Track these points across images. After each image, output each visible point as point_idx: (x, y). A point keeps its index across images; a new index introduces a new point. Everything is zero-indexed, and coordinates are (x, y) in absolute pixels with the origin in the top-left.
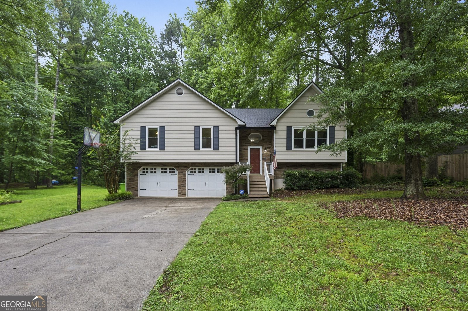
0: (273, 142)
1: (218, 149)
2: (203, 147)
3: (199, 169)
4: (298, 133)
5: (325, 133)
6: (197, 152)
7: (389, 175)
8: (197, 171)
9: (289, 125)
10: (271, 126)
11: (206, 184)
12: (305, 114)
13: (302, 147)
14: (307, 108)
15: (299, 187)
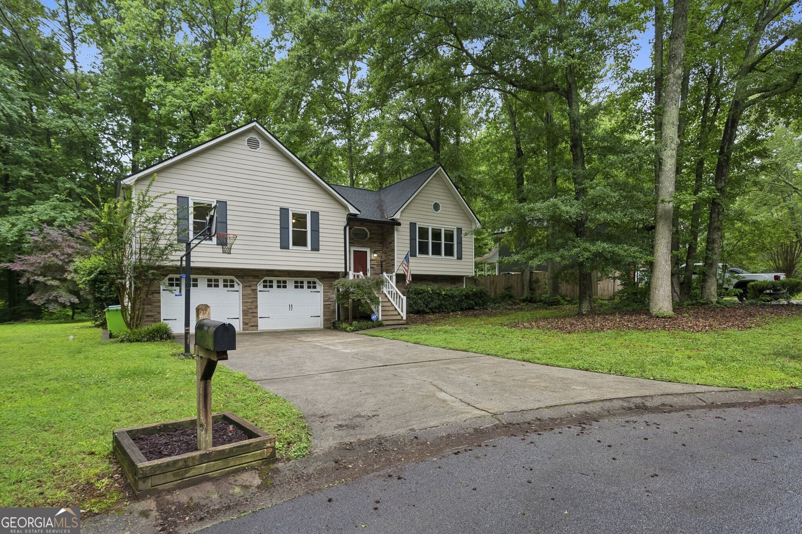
0: (394, 241)
1: (318, 250)
2: (294, 244)
3: (279, 282)
4: (423, 232)
5: (452, 235)
6: (285, 252)
7: (495, 292)
8: (275, 284)
9: (413, 220)
10: (393, 220)
11: (291, 306)
12: (430, 207)
13: (427, 253)
14: (432, 200)
15: (431, 309)
